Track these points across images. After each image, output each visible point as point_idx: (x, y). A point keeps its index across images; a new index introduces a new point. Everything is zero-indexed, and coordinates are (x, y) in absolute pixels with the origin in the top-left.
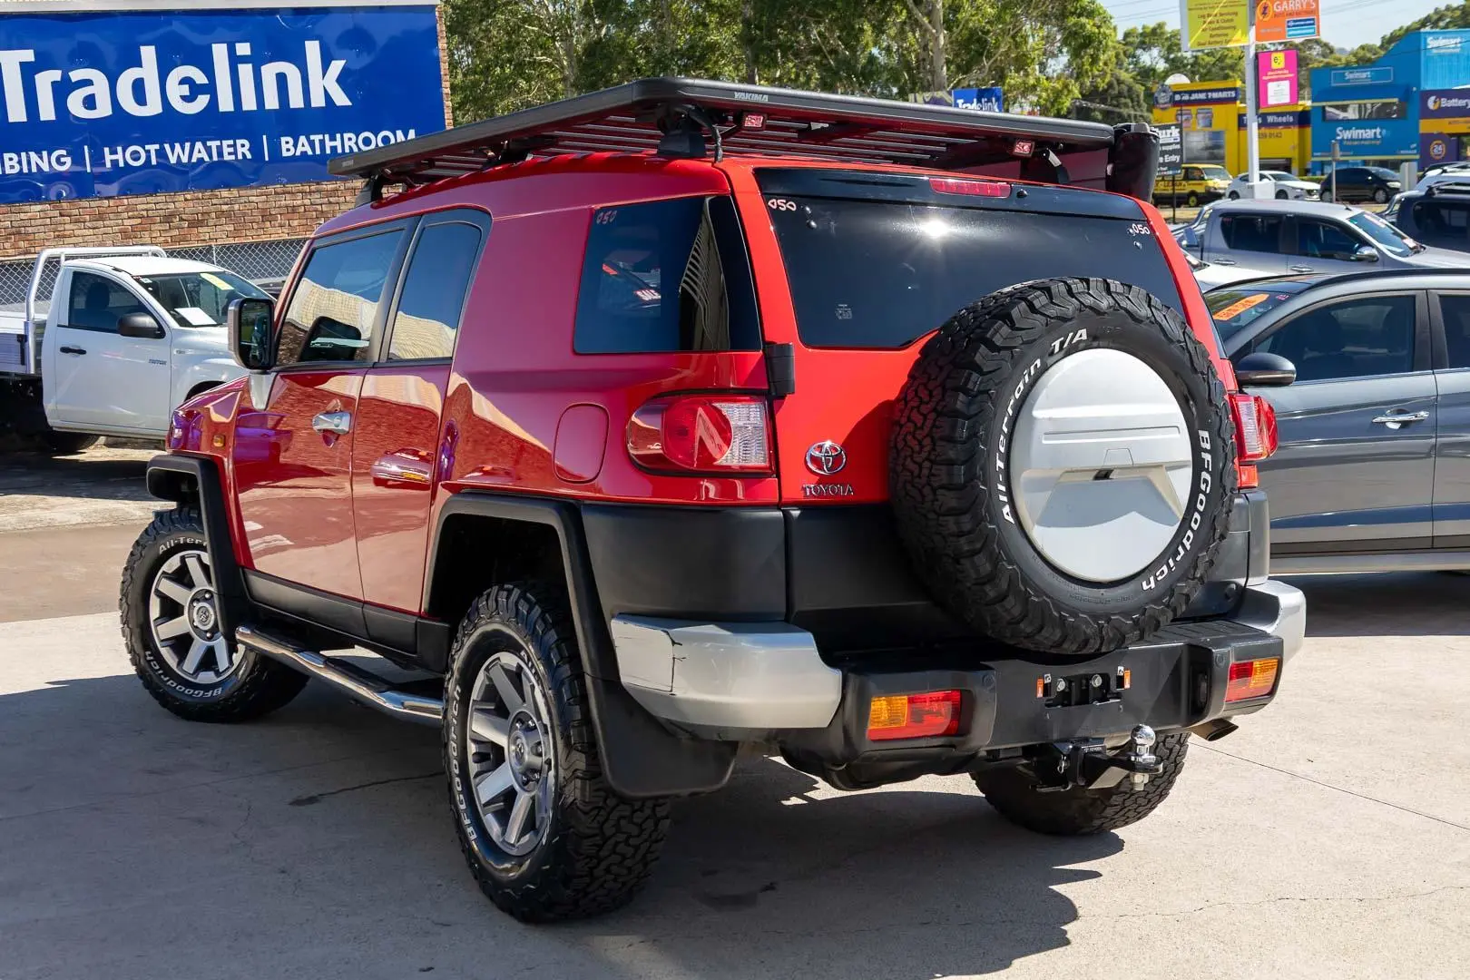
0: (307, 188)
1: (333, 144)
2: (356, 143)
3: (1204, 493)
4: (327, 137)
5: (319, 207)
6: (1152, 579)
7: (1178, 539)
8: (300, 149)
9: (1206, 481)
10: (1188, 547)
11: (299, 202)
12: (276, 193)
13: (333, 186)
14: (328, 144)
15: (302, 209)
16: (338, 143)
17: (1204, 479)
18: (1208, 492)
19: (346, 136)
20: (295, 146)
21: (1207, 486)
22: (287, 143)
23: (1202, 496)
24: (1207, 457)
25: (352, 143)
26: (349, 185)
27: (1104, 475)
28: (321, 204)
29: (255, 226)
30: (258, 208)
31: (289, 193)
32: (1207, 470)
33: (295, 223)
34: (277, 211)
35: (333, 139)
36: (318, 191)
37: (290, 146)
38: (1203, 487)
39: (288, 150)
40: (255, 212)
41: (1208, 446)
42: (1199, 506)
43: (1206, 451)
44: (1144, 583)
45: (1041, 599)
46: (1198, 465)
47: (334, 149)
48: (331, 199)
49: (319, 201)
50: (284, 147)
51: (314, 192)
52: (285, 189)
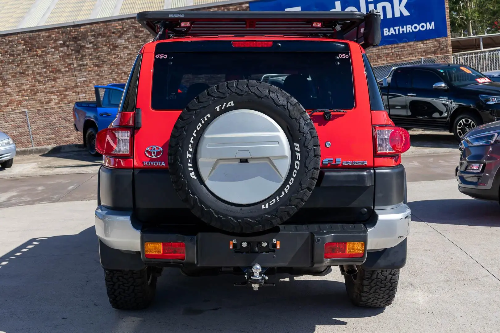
0: (393, 46)
1: (403, 29)
2: (412, 29)
3: (296, 169)
4: (401, 27)
5: (398, 53)
6: (267, 204)
7: (282, 188)
8: (391, 33)
9: (297, 164)
10: (287, 192)
11: (390, 51)
12: (382, 49)
13: (403, 45)
14: (401, 30)
15: (391, 54)
16: (405, 29)
17: (296, 163)
18: (298, 169)
19: (408, 26)
20: (389, 31)
21: (298, 167)
22: (386, 30)
23: (295, 171)
24: (298, 154)
25: (410, 29)
26: (409, 44)
27: (244, 161)
28: (398, 52)
29: (374, 61)
30: (375, 54)
31: (386, 48)
32: (298, 160)
33: (389, 59)
34: (383, 55)
35: (403, 28)
36: (397, 47)
37: (387, 32)
38: (296, 167)
39: (386, 33)
40: (375, 56)
41: (299, 150)
42: (293, 175)
43: (297, 152)
44: (263, 206)
45: (208, 210)
46: (294, 158)
47: (403, 31)
48: (402, 50)
49: (397, 51)
50: (385, 32)
51: (396, 47)
52: (385, 47)
